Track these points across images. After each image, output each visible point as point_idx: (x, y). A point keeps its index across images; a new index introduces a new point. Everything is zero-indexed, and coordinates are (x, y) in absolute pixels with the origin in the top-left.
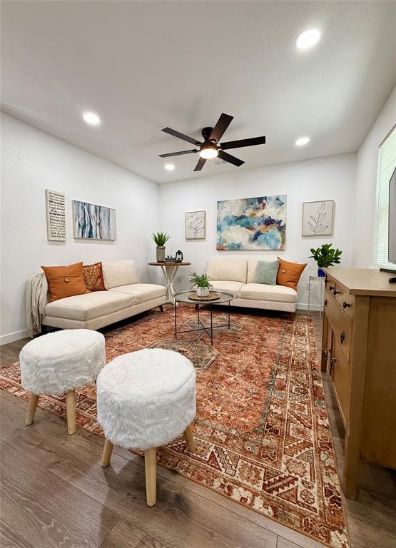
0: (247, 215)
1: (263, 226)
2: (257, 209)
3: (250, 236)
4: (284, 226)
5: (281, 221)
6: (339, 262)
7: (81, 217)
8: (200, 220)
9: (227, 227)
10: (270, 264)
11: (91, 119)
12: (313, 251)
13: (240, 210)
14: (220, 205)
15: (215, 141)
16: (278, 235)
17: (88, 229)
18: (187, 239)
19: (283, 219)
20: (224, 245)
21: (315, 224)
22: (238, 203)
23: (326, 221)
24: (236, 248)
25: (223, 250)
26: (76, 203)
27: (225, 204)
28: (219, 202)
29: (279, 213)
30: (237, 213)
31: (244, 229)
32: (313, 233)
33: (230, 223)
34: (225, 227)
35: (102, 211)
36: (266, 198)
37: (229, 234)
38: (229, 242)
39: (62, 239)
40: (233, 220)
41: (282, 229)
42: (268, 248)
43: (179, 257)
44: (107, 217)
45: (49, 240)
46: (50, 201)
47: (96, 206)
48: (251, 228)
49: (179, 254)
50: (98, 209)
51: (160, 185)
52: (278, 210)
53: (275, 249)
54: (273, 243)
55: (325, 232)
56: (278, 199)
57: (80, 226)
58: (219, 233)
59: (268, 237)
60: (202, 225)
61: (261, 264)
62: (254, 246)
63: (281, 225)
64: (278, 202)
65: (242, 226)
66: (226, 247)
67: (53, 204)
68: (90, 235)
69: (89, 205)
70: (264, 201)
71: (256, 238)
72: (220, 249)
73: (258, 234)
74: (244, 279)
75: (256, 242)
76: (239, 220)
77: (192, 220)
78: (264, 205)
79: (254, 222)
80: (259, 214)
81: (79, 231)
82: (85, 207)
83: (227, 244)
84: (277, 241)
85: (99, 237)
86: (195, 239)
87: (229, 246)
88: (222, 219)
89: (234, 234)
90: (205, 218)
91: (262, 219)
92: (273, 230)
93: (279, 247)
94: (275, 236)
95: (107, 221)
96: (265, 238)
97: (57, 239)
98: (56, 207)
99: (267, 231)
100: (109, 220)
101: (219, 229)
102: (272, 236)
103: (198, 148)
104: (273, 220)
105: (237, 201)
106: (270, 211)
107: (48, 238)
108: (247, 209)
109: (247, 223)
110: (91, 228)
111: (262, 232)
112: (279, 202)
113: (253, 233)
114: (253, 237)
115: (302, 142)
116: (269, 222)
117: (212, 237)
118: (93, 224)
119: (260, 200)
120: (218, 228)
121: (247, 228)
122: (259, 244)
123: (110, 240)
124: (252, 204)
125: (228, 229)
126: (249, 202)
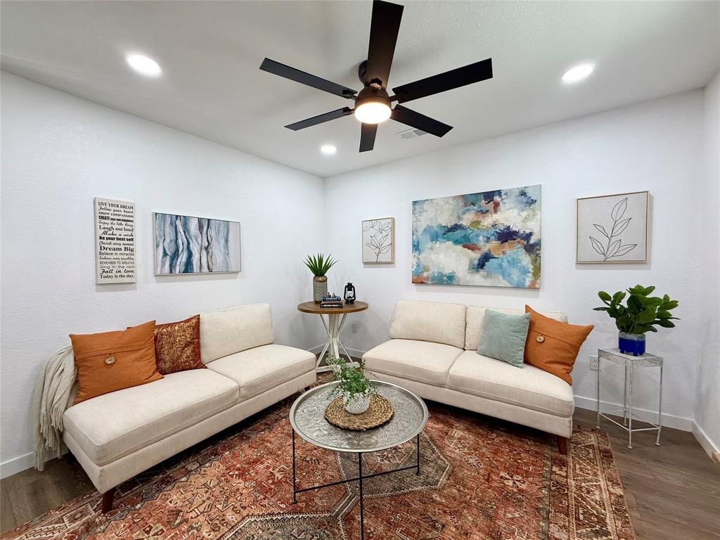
0: (464, 223)
1: (494, 243)
2: (484, 213)
3: (471, 261)
4: (538, 244)
5: (531, 234)
6: (672, 325)
7: (168, 240)
8: (384, 233)
9: (430, 244)
10: (511, 322)
11: (143, 64)
12: (604, 296)
13: (452, 215)
14: (417, 207)
15: (380, 83)
16: (526, 260)
17: (183, 258)
18: (366, 263)
19: (536, 231)
20: (425, 274)
21: (605, 241)
22: (448, 203)
23: (630, 235)
24: (447, 280)
25: (422, 283)
26: (160, 217)
27: (426, 206)
28: (415, 203)
29: (526, 220)
30: (447, 220)
31: (459, 248)
32: (602, 258)
33: (435, 238)
34: (427, 244)
35: (211, 225)
36: (499, 193)
37: (433, 256)
38: (434, 271)
39: (126, 280)
40: (441, 232)
41: (533, 249)
42: (504, 283)
43: (350, 293)
44: (222, 235)
45: (98, 284)
46: (102, 218)
47: (200, 220)
48: (473, 248)
49: (350, 290)
50: (204, 224)
51: (325, 179)
52: (524, 214)
53: (519, 287)
54: (515, 275)
55: (631, 256)
56: (523, 194)
57: (165, 254)
58: (417, 254)
59: (505, 264)
60: (389, 241)
61: (491, 320)
62: (478, 278)
63: (532, 241)
64: (525, 199)
65: (456, 242)
66: (427, 278)
67: (110, 221)
68: (188, 268)
69: (186, 220)
70: (497, 198)
71: (481, 264)
72: (418, 281)
73: (486, 258)
74: (460, 342)
75: (482, 272)
76: (451, 232)
77: (372, 232)
78: (497, 205)
79: (478, 236)
80: (488, 221)
81: (163, 263)
82: (178, 223)
83: (430, 272)
84: (526, 272)
85: (205, 269)
86: (377, 263)
87: (434, 278)
88: (421, 230)
89: (441, 256)
90: (393, 229)
91: (492, 231)
92: (515, 251)
93: (527, 283)
94: (520, 261)
95: (222, 242)
96: (501, 266)
97: (114, 280)
98: (115, 227)
99: (504, 253)
100: (227, 241)
101: (416, 247)
102: (513, 263)
103: (350, 103)
104: (515, 233)
105: (446, 200)
106: (509, 216)
107: (96, 280)
108: (464, 213)
109: (466, 238)
110: (190, 255)
111: (493, 254)
112: (527, 199)
113: (476, 256)
114: (476, 262)
115: (578, 74)
116: (507, 236)
117: (405, 259)
118: (195, 248)
119: (489, 196)
120: (414, 246)
121: (465, 246)
122: (488, 276)
123: (229, 272)
124: (473, 204)
125: (432, 249)
126: (469, 200)
